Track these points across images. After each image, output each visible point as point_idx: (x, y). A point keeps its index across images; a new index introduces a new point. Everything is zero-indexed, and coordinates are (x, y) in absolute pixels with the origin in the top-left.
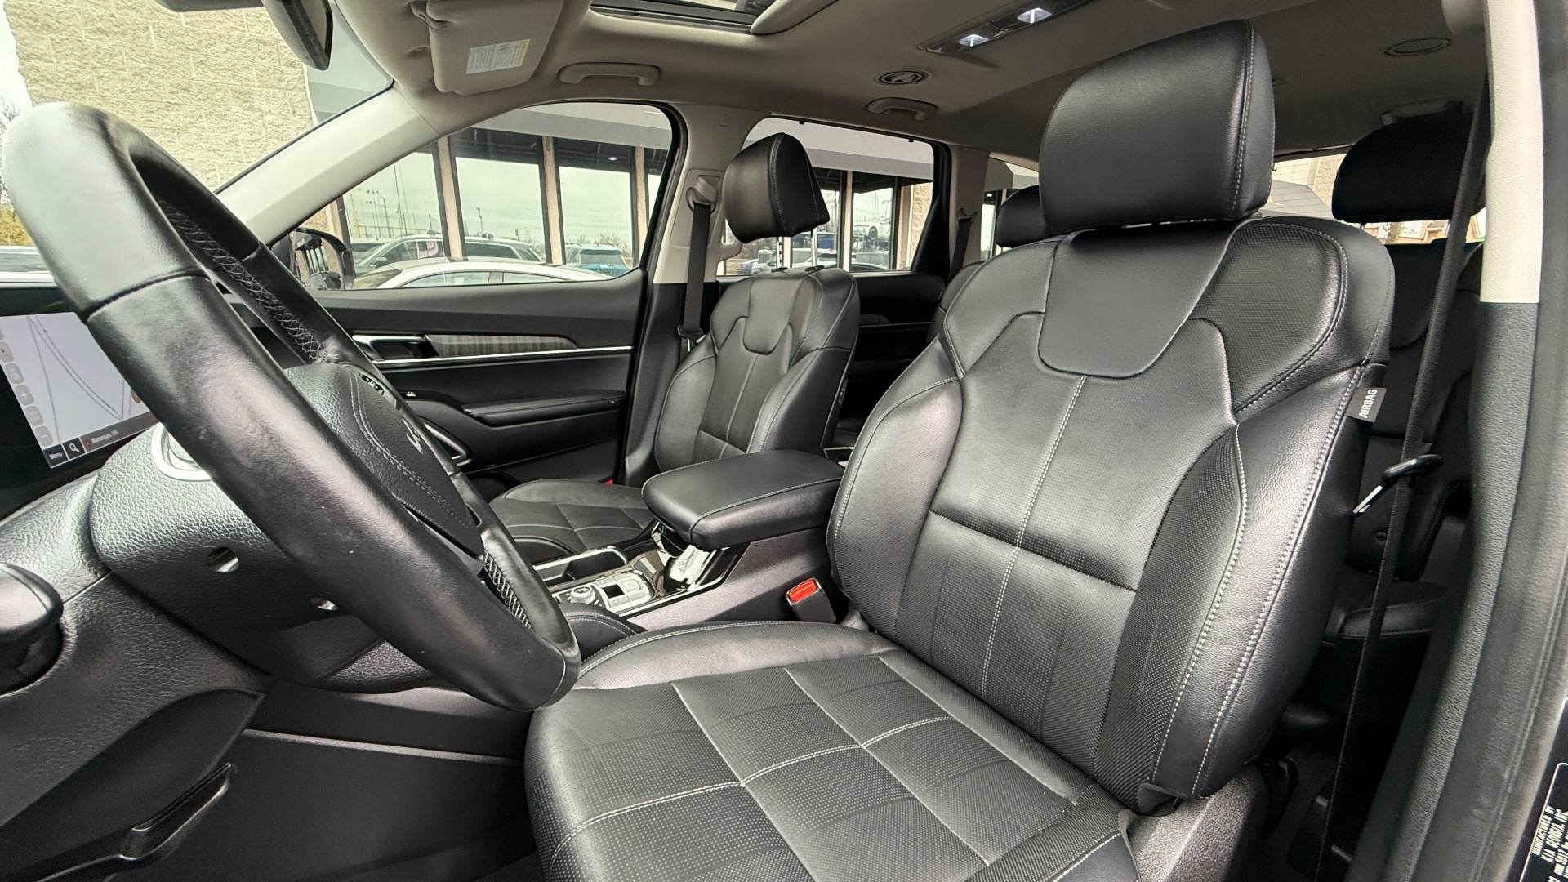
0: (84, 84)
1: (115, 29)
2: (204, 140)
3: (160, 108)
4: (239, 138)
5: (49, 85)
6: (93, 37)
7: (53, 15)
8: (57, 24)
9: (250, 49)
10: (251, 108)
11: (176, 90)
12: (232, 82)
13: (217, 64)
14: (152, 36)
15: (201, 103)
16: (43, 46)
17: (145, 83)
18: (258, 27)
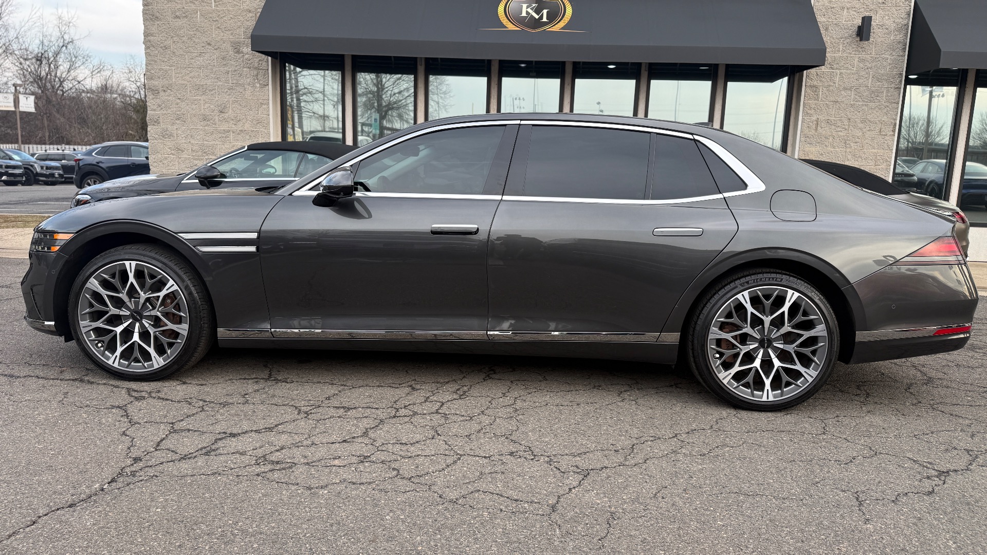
0: (167, 47)
1: (184, 15)
2: (214, 73)
3: (197, 56)
4: (230, 70)
5: (153, 49)
6: (174, 21)
7: (160, 12)
8: (161, 16)
9: (242, 16)
10: (238, 52)
11: (204, 45)
12: (231, 37)
13: (225, 28)
14: (199, 16)
15: (215, 51)
16: (154, 29)
17: (192, 42)
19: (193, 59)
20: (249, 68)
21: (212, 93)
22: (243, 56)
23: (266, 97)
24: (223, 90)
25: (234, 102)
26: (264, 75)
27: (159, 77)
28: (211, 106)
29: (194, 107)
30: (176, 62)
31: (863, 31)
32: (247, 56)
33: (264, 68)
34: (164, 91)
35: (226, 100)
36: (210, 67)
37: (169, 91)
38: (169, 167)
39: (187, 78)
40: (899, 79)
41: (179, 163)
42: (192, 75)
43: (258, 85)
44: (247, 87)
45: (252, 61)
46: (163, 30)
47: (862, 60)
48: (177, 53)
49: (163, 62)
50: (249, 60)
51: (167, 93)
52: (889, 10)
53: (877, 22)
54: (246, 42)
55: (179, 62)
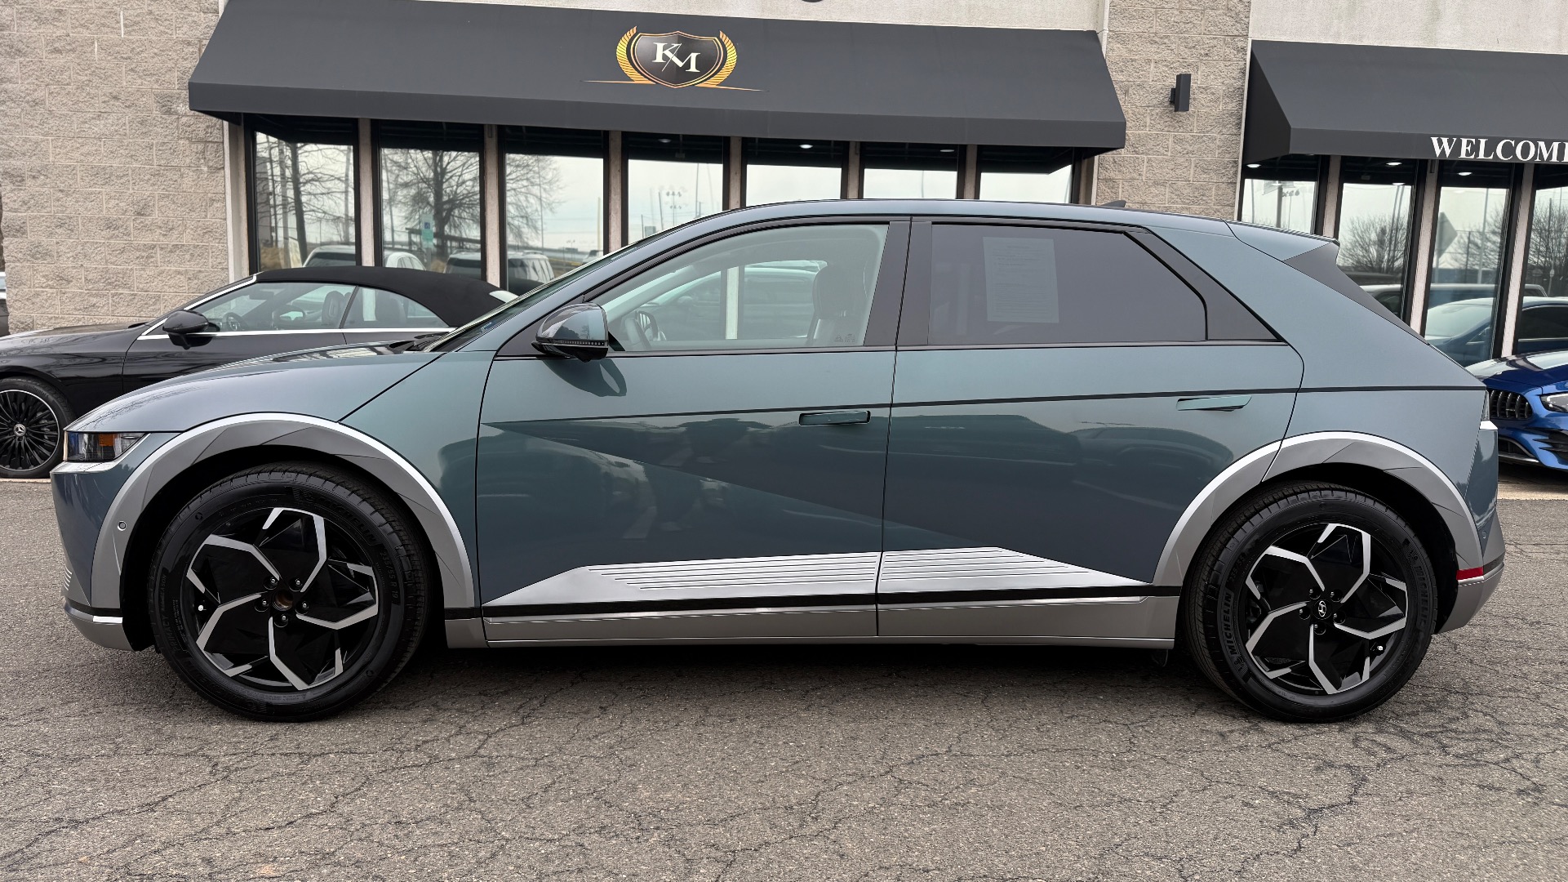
2: (125, 148)
3: (93, 118)
4: (154, 142)
5: (13, 105)
6: (51, 57)
7: (25, 40)
8: (26, 49)
9: (175, 51)
10: (169, 112)
11: (107, 99)
12: (156, 86)
13: (145, 70)
14: (96, 50)
15: (126, 110)
17: (84, 94)
18: (185, 29)
19: (86, 122)
20: (188, 138)
21: (122, 181)
22: (178, 118)
23: (220, 189)
24: (142, 176)
25: (162, 197)
26: (216, 152)
27: (24, 154)
28: (120, 204)
29: (88, 204)
30: (55, 128)
31: (1179, 97)
32: (184, 119)
33: (216, 140)
34: (34, 177)
35: (147, 193)
36: (117, 136)
37: (42, 177)
38: (43, 310)
39: (76, 155)
40: (1235, 169)
41: (62, 302)
42: (85, 149)
43: (206, 169)
44: (187, 171)
45: (193, 127)
46: (31, 73)
47: (1178, 141)
48: (57, 113)
49: (32, 127)
50: (189, 126)
51: (39, 182)
52: (1215, 66)
53: (1199, 83)
54: (183, 95)
55: (61, 129)
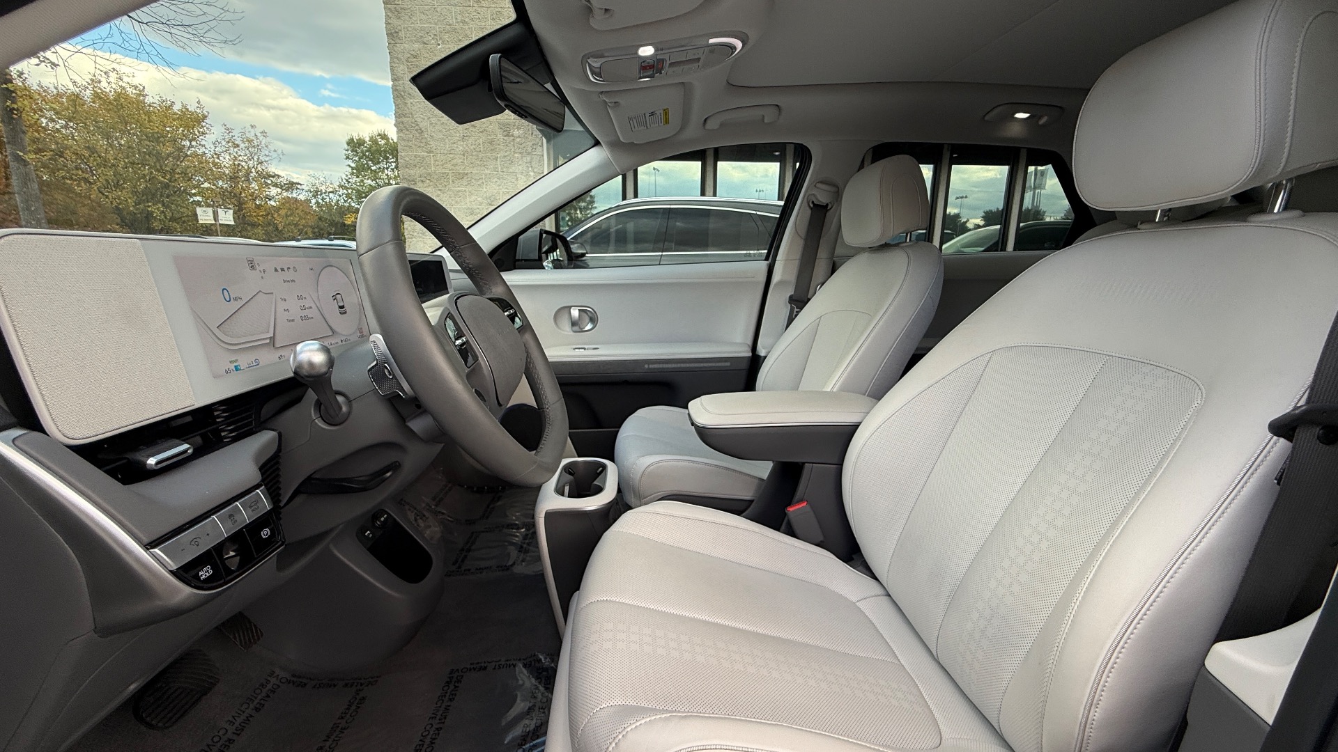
19: (454, 143)
20: (520, 153)
21: (481, 181)
22: (514, 140)
26: (540, 161)
27: (415, 165)
28: (479, 199)
30: (435, 148)
32: (519, 141)
33: (539, 154)
34: (422, 181)
36: (476, 153)
37: (428, 181)
39: (449, 166)
42: (454, 162)
43: (532, 174)
44: (520, 176)
45: (525, 146)
46: (418, 110)
48: (436, 137)
49: (420, 147)
50: (522, 145)
51: (426, 185)
55: (439, 148)
